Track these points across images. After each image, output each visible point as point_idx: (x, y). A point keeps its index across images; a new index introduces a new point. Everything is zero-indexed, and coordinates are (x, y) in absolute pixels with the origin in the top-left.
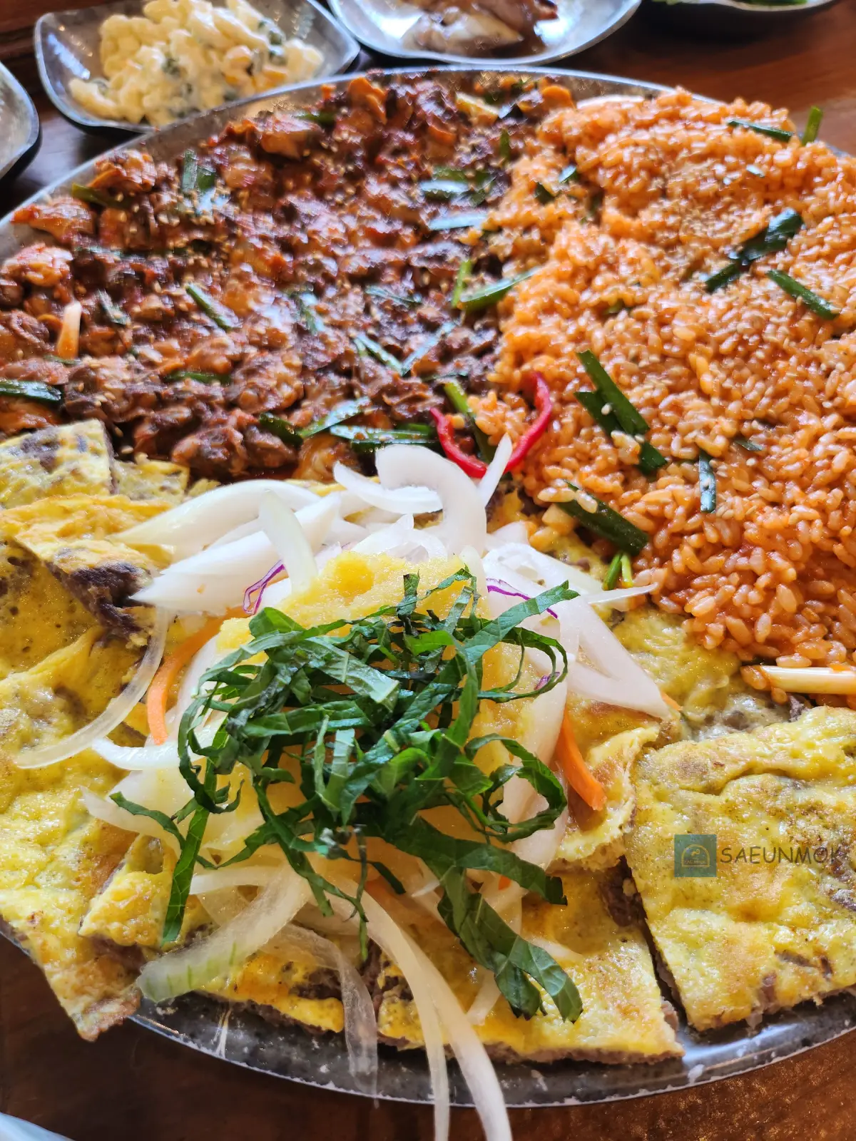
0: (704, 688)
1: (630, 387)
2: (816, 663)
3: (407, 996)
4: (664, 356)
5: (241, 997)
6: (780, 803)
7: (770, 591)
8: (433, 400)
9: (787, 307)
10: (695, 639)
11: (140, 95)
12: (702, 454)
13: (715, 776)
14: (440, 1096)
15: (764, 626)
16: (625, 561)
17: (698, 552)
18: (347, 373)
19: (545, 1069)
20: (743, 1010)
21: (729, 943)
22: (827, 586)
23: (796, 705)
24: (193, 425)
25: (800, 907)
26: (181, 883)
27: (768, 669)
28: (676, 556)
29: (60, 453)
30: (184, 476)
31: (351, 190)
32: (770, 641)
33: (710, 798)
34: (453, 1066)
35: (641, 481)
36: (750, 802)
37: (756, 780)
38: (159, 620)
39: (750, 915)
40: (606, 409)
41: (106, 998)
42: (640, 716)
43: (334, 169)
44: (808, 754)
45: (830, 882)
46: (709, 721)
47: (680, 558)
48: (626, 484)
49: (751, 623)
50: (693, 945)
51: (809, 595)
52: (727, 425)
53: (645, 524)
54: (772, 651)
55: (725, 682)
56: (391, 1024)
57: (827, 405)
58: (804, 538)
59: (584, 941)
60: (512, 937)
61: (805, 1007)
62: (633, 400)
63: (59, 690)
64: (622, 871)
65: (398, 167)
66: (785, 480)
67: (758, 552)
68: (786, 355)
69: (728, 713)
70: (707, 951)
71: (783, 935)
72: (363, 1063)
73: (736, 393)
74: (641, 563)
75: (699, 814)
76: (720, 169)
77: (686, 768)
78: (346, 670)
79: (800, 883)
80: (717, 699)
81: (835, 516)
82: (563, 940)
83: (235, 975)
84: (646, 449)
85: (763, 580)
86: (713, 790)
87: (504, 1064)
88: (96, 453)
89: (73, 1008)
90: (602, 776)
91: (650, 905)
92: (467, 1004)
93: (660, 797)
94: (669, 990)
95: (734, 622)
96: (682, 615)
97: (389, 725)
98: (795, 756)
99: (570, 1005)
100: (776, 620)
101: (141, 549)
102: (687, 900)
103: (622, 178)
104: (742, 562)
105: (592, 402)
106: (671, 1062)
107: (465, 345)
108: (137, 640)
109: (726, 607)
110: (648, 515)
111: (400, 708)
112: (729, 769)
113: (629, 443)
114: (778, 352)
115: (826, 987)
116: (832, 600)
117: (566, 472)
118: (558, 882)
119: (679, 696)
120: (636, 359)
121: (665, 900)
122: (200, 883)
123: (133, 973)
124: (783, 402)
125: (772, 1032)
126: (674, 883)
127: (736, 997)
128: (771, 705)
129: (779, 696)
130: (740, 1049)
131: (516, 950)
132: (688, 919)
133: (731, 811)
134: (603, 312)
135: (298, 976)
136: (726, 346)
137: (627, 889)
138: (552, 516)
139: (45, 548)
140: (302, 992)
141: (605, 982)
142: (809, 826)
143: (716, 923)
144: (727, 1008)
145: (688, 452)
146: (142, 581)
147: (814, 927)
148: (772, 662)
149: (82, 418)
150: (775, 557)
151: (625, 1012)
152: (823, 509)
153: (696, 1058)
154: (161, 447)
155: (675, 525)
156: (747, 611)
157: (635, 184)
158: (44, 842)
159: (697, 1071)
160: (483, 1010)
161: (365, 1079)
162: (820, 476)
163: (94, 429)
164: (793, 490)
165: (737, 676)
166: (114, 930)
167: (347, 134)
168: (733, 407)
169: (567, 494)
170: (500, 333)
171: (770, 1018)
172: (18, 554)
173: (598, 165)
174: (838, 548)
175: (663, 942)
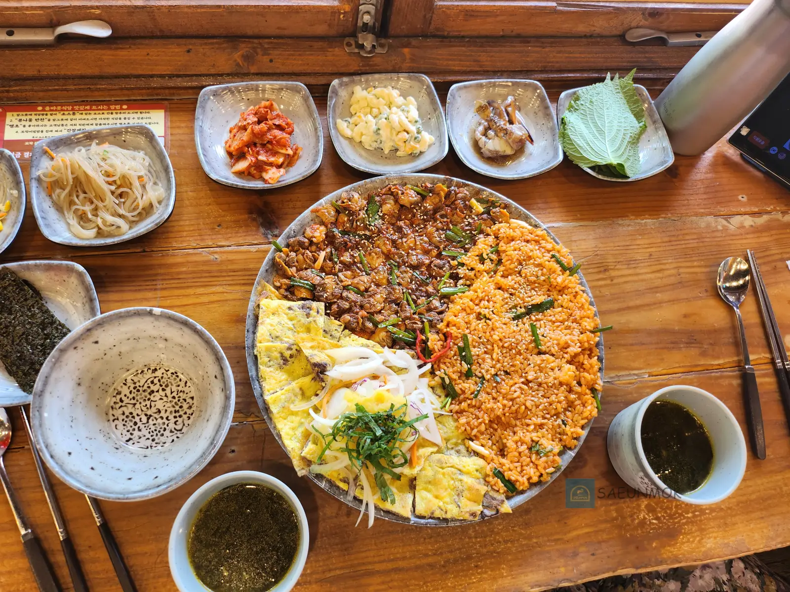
0: (454, 441)
1: (474, 347)
2: (482, 446)
3: (362, 489)
4: (488, 340)
5: (329, 478)
6: (454, 477)
7: (481, 423)
8: (420, 325)
9: (529, 338)
10: (457, 428)
11: (362, 135)
12: (483, 378)
13: (444, 465)
14: (363, 509)
15: (474, 432)
16: (450, 400)
17: (469, 405)
18: (398, 304)
19: (384, 511)
20: (426, 515)
21: (430, 501)
22: (496, 426)
23: (472, 454)
24: (349, 311)
25: (447, 499)
26: (324, 451)
27: (471, 442)
28: (463, 404)
29: (311, 312)
30: (342, 327)
31: (422, 226)
32: (475, 436)
33: (441, 470)
34: (367, 504)
35: (464, 378)
36: (448, 475)
37: (453, 469)
38: (329, 379)
39: (437, 497)
40: (464, 354)
41: (303, 469)
42: (435, 445)
43: (419, 216)
44: (467, 468)
45: (456, 497)
46: (452, 448)
47: (464, 405)
48: (460, 378)
49: (472, 429)
50: (423, 499)
51: (491, 427)
52: (493, 371)
53: (459, 392)
54: (474, 438)
55: (460, 441)
56: (358, 493)
57: (523, 375)
58: (496, 412)
59: (401, 490)
60: (387, 485)
61: (439, 518)
62: (473, 353)
63: (301, 389)
64: (415, 479)
65: (441, 222)
66: (500, 393)
67: (482, 412)
68: (520, 354)
69: (457, 449)
70: (425, 501)
71: (441, 504)
72: (350, 498)
73: (501, 361)
74: (453, 402)
75: (436, 472)
76: (540, 273)
77: (439, 461)
78: (373, 425)
79: (450, 495)
80: (456, 444)
81: (507, 409)
82: (397, 488)
83: (329, 473)
84: (469, 369)
85: (480, 421)
86: (442, 468)
87: (377, 508)
88: (321, 315)
89: (297, 469)
90: (419, 458)
91: (417, 488)
92: (374, 494)
93: (430, 466)
94: (414, 506)
95: (468, 428)
96: (457, 420)
97: (377, 441)
98: (464, 467)
99: (393, 502)
100: (478, 431)
101: (329, 356)
102: (426, 489)
103: (509, 262)
104: (477, 413)
105: (461, 350)
106: (408, 519)
107: (436, 308)
108: (323, 384)
109: (468, 423)
110: (461, 389)
111: (381, 437)
112: (448, 465)
113: (465, 367)
114: (519, 353)
115: (444, 517)
116: (496, 430)
117: (446, 368)
118: (400, 476)
119: (447, 440)
120: (480, 338)
121: (421, 488)
122: (327, 452)
123: (309, 465)
124: (513, 369)
125: (430, 520)
126: (424, 485)
127: (426, 512)
128: (468, 451)
129: (470, 450)
130: (422, 521)
131: (387, 488)
132: (425, 494)
133: (444, 474)
134: (479, 316)
135: (341, 477)
136: (506, 345)
137: (414, 483)
138: (437, 379)
139: (307, 352)
140: (341, 480)
141: (402, 499)
142: (458, 484)
143: (429, 496)
144: (423, 513)
145: (480, 375)
146: (328, 368)
147: (447, 504)
148: (472, 440)
149: (319, 301)
150: (486, 415)
151: (403, 507)
152: (504, 406)
153: (413, 520)
154: (338, 315)
155: (466, 396)
156: (472, 426)
157: (512, 266)
158: (293, 429)
159: (412, 522)
160: (376, 497)
161: (349, 501)
162: (509, 397)
163: (322, 305)
164: (500, 398)
165: (463, 440)
166: (309, 457)
167: (428, 205)
168: (498, 366)
169: (443, 376)
170: (448, 307)
171: (431, 518)
172: (298, 349)
173: (505, 251)
174: (503, 418)
175: (416, 495)
